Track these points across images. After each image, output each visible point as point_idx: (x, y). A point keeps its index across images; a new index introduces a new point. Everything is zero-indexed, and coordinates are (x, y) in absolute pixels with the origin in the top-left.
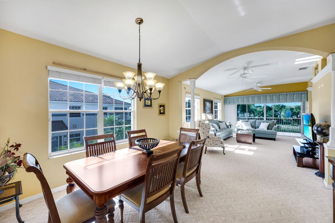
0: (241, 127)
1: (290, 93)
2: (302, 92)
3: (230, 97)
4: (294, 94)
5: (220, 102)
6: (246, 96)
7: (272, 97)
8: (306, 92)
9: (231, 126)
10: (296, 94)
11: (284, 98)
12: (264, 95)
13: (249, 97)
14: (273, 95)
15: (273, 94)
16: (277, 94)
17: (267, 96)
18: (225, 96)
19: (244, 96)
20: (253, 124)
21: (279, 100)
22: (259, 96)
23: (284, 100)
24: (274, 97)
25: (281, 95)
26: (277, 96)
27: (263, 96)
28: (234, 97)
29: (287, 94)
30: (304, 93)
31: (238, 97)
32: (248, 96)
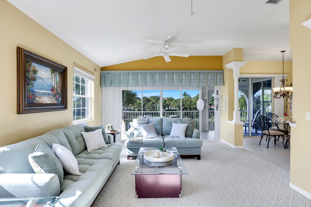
0: (138, 136)
1: (204, 71)
2: (217, 71)
3: (113, 72)
4: (208, 73)
5: (91, 79)
6: (141, 71)
7: (180, 77)
8: (222, 71)
9: (116, 136)
10: (211, 73)
11: (196, 78)
12: (169, 71)
13: (147, 73)
14: (182, 73)
15: (183, 71)
16: (187, 71)
17: (173, 73)
18: (102, 69)
19: (139, 72)
20: (159, 127)
21: (190, 82)
22: (162, 73)
23: (197, 82)
24: (184, 76)
25: (192, 74)
26: (188, 75)
27: (168, 73)
28: (120, 72)
29: (200, 73)
30: (219, 73)
31: (127, 71)
32: (146, 71)
